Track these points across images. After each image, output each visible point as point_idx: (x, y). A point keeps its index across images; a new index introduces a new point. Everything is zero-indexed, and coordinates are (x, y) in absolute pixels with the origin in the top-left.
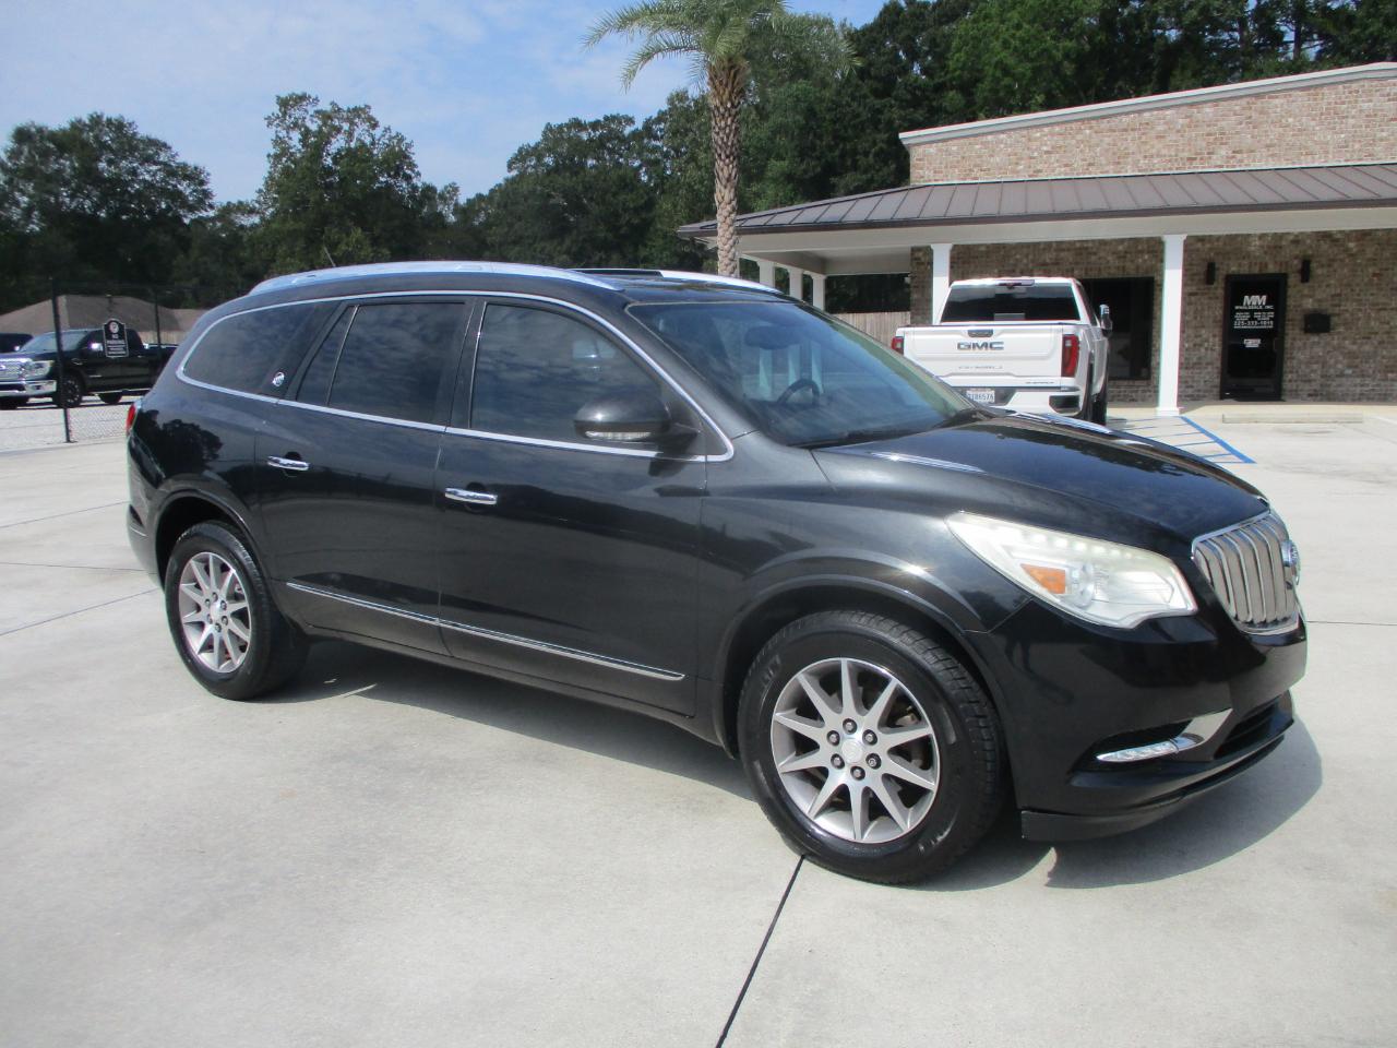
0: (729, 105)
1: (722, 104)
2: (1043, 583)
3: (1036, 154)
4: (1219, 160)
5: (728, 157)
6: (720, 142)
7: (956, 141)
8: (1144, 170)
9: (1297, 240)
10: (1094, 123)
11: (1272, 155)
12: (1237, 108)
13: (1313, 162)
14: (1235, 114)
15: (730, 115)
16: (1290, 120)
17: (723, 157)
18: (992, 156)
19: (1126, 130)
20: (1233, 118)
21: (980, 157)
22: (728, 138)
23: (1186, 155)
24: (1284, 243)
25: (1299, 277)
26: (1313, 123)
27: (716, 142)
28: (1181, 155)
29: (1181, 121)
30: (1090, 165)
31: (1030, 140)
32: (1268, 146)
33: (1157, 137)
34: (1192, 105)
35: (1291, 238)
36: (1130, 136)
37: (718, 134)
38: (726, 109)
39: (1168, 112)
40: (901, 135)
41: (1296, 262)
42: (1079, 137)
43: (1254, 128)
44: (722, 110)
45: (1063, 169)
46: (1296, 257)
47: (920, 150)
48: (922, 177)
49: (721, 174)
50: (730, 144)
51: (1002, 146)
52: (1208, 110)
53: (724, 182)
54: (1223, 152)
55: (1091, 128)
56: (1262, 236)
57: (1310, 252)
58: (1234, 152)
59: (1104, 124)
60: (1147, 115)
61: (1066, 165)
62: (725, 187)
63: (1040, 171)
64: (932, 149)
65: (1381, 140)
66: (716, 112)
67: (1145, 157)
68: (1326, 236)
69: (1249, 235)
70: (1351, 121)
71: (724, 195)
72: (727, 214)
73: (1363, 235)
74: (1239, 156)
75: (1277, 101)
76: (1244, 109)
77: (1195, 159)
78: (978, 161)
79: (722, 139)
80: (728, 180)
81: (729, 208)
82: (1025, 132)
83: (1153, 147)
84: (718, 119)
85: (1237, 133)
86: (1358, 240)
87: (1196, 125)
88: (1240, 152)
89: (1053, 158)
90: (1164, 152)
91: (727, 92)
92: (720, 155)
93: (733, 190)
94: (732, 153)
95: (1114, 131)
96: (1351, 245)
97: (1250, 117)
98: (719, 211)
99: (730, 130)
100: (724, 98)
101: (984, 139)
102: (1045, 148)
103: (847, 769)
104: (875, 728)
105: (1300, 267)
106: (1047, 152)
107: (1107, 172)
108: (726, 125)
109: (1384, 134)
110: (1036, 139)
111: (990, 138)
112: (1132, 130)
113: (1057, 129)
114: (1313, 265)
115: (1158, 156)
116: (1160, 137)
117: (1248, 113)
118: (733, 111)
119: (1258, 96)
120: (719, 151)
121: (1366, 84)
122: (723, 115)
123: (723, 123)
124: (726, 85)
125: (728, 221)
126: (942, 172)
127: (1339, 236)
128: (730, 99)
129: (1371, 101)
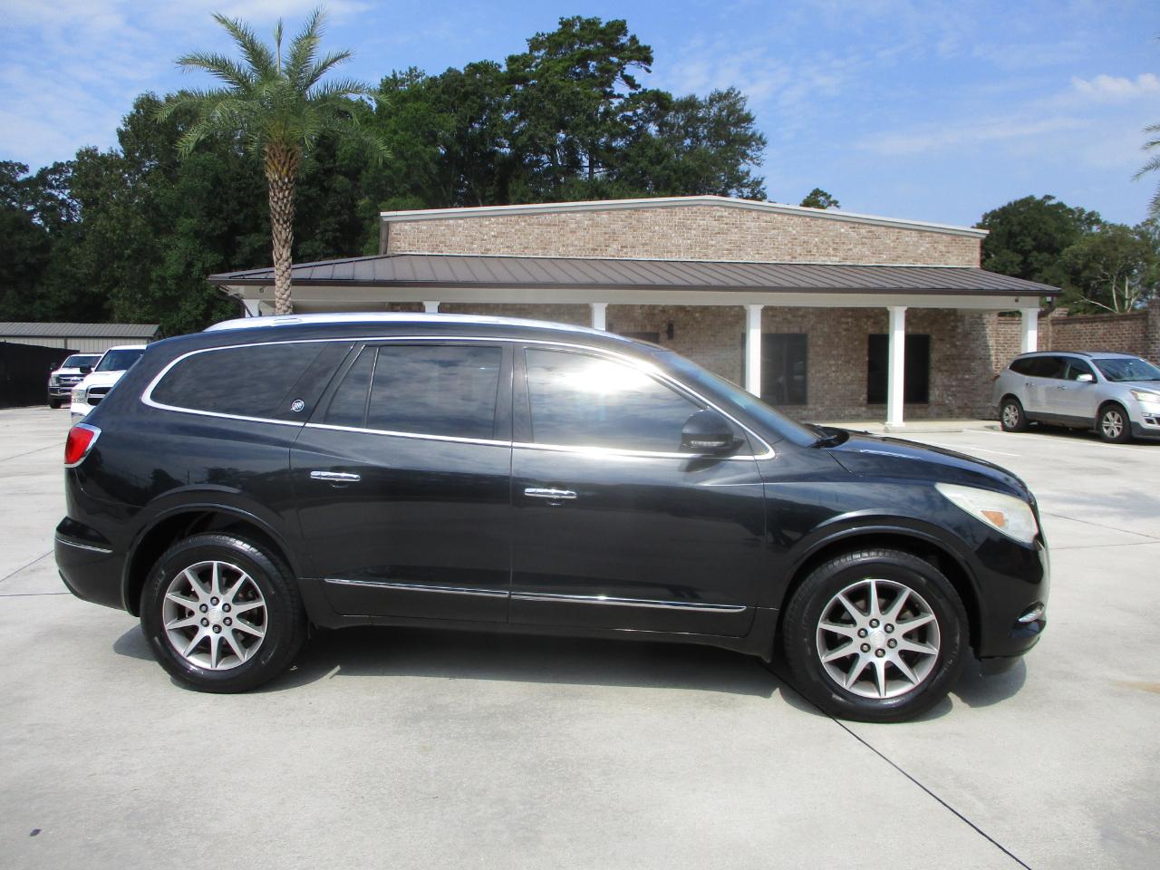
0: (286, 180)
1: (280, 178)
2: (995, 521)
3: (486, 237)
4: (611, 252)
5: (285, 222)
6: (278, 209)
7: (425, 222)
8: (564, 255)
9: (664, 310)
10: (527, 218)
11: (646, 251)
12: (623, 216)
13: (672, 257)
14: (622, 221)
15: (287, 189)
16: (657, 228)
17: (281, 222)
18: (453, 236)
19: (549, 225)
20: (621, 223)
21: (444, 235)
22: (285, 207)
23: (591, 246)
24: (656, 312)
25: (666, 336)
26: (670, 231)
27: (275, 210)
28: (588, 246)
29: (586, 222)
30: (525, 248)
31: (481, 226)
32: (644, 245)
33: (571, 232)
34: (593, 211)
35: (661, 309)
36: (552, 229)
37: (277, 203)
38: (284, 183)
39: (578, 215)
40: (382, 214)
41: (664, 325)
42: (517, 227)
43: (634, 231)
44: (280, 184)
45: (506, 250)
46: (664, 322)
47: (398, 226)
48: (399, 248)
49: (279, 236)
50: (287, 212)
51: (461, 229)
52: (605, 216)
53: (282, 243)
54: (615, 246)
55: (525, 221)
56: (642, 307)
57: (672, 319)
58: (622, 247)
59: (534, 220)
60: (563, 215)
61: (508, 247)
62: (284, 247)
63: (489, 250)
64: (407, 227)
65: (712, 246)
66: (275, 185)
67: (563, 246)
68: (681, 309)
69: (634, 306)
70: (693, 232)
71: (281, 253)
72: (284, 269)
73: (704, 309)
74: (625, 250)
75: (647, 214)
76: (627, 217)
77: (596, 250)
78: (443, 239)
79: (281, 207)
80: (286, 241)
81: (286, 264)
82: (477, 220)
83: (568, 239)
84: (277, 191)
85: (624, 234)
86: (701, 312)
87: (596, 225)
88: (626, 247)
89: (499, 240)
90: (576, 243)
91: (285, 169)
92: (278, 221)
93: (290, 250)
94: (288, 220)
95: (540, 225)
96: (697, 315)
97: (631, 224)
98: (277, 266)
99: (288, 201)
100: (282, 174)
101: (447, 222)
102: (493, 233)
103: (872, 652)
104: (893, 622)
105: (666, 329)
106: (494, 236)
107: (537, 254)
108: (284, 197)
109: (713, 242)
110: (486, 226)
111: (451, 222)
112: (554, 225)
113: (501, 220)
114: (675, 328)
115: (573, 246)
116: (573, 232)
117: (630, 220)
118: (290, 186)
119: (636, 210)
120: (277, 217)
121: (702, 208)
122: (281, 188)
123: (281, 196)
124: (284, 164)
125: (286, 275)
126: (414, 245)
127: (690, 309)
128: (287, 175)
129: (704, 220)
